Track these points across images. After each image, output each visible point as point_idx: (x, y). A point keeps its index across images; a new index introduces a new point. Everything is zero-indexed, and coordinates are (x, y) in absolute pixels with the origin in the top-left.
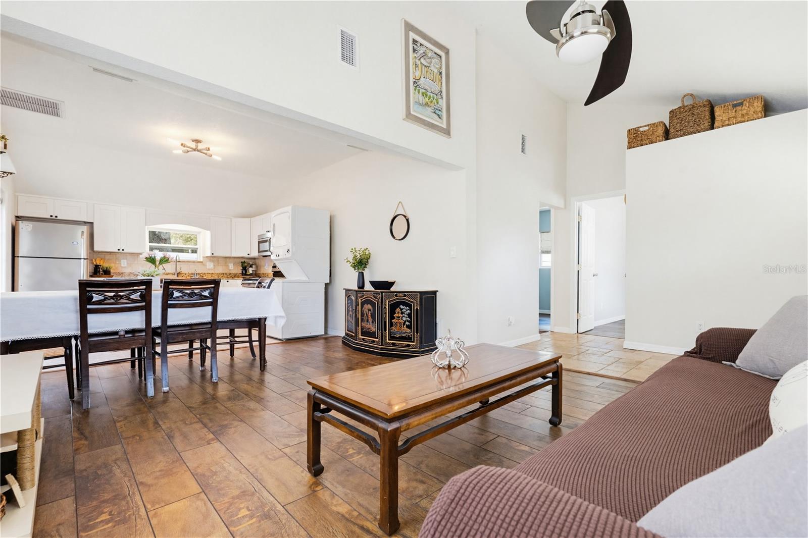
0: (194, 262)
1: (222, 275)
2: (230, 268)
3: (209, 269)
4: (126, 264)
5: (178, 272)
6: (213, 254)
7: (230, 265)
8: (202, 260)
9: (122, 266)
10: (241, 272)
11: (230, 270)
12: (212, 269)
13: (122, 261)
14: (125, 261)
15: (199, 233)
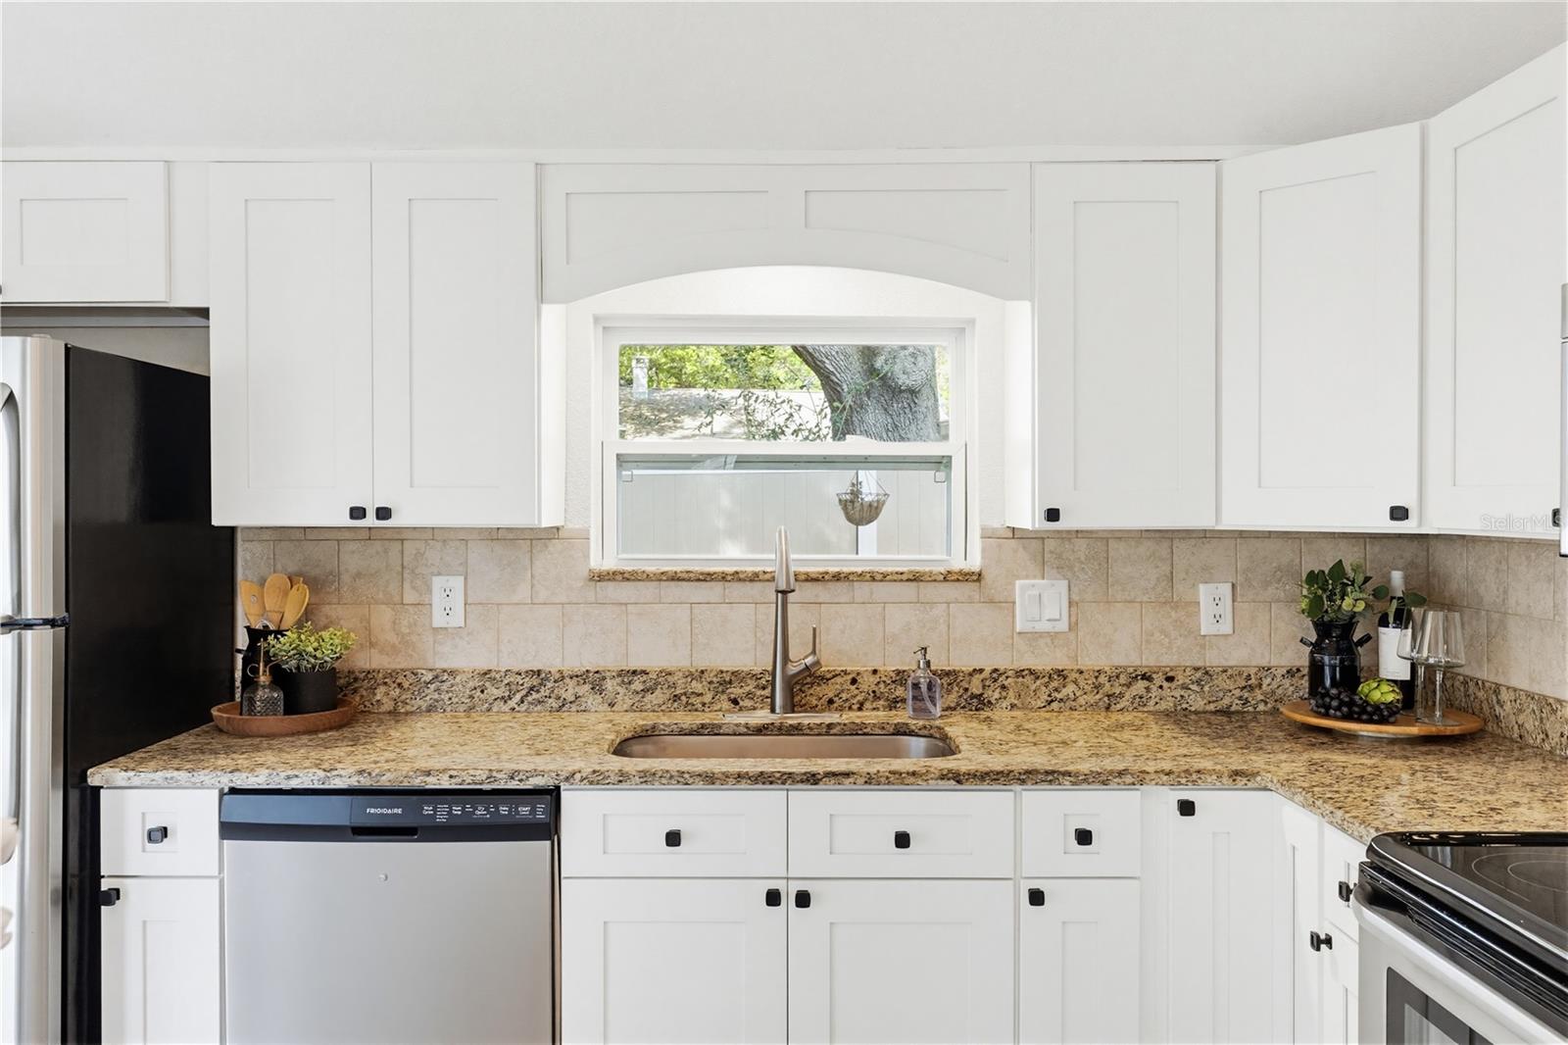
0: (916, 578)
1: (1141, 685)
2: (1206, 627)
3: (1033, 637)
4: (458, 601)
5: (793, 669)
6: (1053, 515)
7: (1205, 592)
8: (974, 563)
9: (439, 620)
10: (1303, 661)
11: (1204, 642)
12: (1053, 636)
13: (438, 583)
14: (457, 583)
15: (961, 330)
